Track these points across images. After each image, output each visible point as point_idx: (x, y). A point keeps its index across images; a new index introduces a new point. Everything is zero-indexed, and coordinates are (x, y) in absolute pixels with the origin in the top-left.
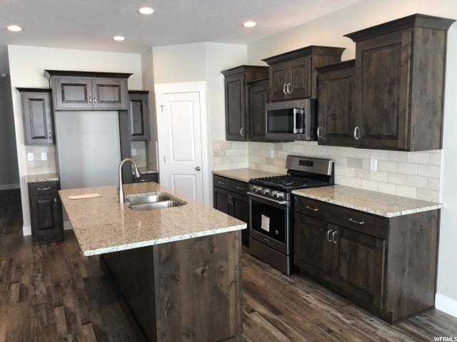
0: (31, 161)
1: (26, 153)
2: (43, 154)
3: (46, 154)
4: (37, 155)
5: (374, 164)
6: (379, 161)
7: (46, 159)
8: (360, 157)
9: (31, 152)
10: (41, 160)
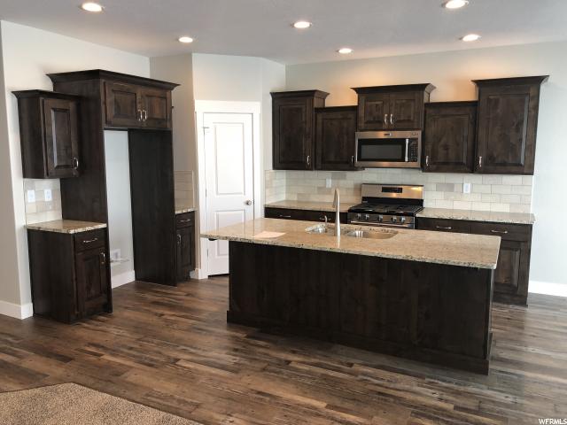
0: (31, 203)
1: (25, 191)
2: (46, 191)
3: (50, 191)
4: (40, 193)
5: (467, 187)
6: (472, 185)
7: (50, 199)
8: (452, 182)
9: (32, 189)
10: (44, 202)
